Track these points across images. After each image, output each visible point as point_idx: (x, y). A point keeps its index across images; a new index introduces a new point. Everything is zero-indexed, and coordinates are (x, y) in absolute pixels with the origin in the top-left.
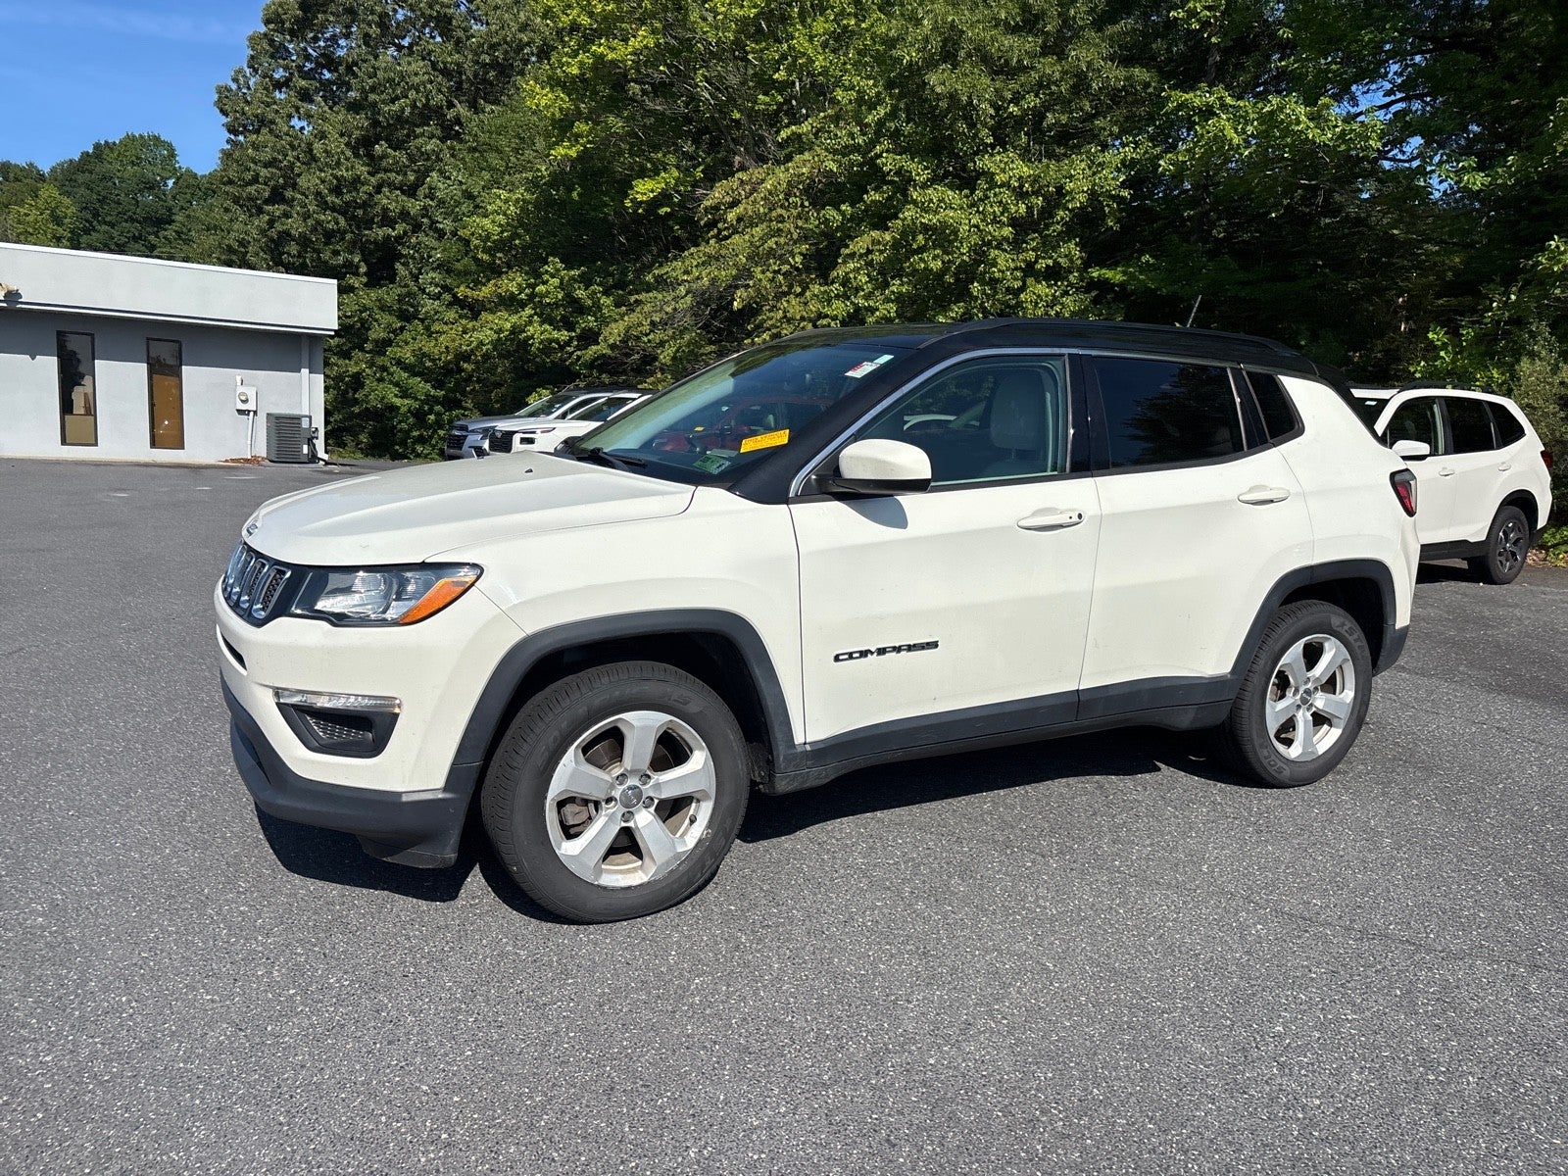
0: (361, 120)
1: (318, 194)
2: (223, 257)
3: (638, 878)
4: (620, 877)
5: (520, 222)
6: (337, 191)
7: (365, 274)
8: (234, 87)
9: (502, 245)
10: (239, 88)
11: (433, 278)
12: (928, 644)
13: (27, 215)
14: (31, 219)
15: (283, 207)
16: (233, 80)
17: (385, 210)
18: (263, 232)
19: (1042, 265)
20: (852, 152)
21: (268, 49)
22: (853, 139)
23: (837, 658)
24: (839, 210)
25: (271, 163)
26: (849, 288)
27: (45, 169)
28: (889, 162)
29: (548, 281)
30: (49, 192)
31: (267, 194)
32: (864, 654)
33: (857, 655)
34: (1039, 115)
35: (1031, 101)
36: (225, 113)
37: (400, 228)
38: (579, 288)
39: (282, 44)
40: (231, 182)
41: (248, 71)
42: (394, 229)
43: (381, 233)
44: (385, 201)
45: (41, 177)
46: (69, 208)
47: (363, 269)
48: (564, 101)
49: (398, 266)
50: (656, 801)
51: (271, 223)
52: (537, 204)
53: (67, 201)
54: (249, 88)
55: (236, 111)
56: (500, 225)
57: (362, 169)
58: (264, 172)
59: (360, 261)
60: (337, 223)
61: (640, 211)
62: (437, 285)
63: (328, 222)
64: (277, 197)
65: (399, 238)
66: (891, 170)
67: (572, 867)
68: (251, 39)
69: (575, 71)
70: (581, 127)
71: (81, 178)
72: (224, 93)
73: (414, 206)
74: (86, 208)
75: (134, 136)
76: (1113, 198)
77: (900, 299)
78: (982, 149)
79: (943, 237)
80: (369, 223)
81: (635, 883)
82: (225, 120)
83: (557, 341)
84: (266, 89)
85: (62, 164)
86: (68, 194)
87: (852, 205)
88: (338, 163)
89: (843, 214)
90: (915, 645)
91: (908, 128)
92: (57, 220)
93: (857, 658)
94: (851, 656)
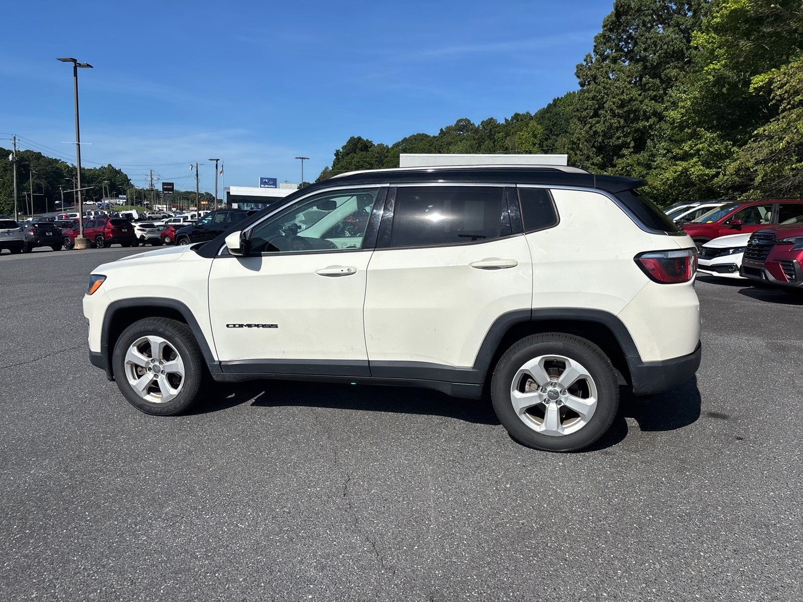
0: (639, 66)
1: (611, 110)
2: (569, 147)
5: (693, 110)
6: (621, 106)
7: (633, 147)
8: (585, 63)
10: (587, 64)
11: (663, 146)
13: (523, 135)
14: (524, 137)
15: (597, 119)
16: (584, 60)
17: (645, 112)
18: (587, 132)
21: (603, 40)
25: (593, 99)
27: (533, 114)
30: (533, 123)
31: (591, 114)
36: (578, 77)
37: (651, 121)
39: (609, 36)
40: (578, 110)
41: (593, 54)
42: (648, 122)
43: (641, 124)
44: (644, 107)
45: (531, 118)
46: (540, 129)
47: (632, 144)
48: (716, 38)
49: (649, 141)
51: (590, 128)
52: (703, 98)
53: (539, 127)
54: (592, 62)
55: (584, 75)
56: (682, 114)
57: (635, 93)
58: (590, 103)
59: (631, 141)
60: (619, 123)
61: (761, 93)
62: (665, 149)
63: (615, 124)
64: (596, 114)
65: (650, 127)
68: (596, 37)
69: (719, 20)
70: (720, 51)
71: (547, 115)
72: (580, 68)
73: (660, 107)
74: (547, 129)
80: (636, 119)
82: (579, 80)
83: (707, 175)
84: (599, 61)
85: (540, 111)
86: (540, 124)
88: (623, 92)
92: (535, 136)
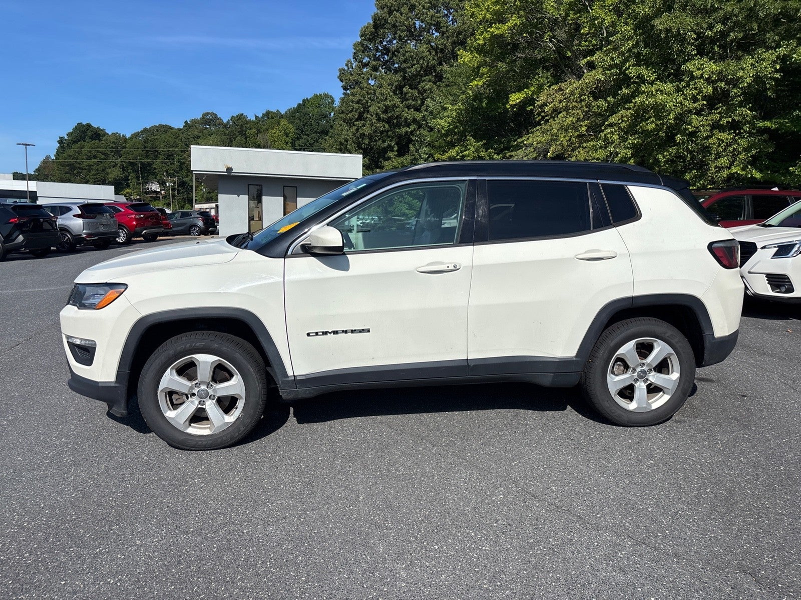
0: (398, 77)
1: (377, 114)
2: (338, 147)
3: (206, 432)
4: (198, 430)
5: (459, 120)
6: (385, 112)
7: (397, 151)
8: (346, 68)
9: (449, 132)
10: (348, 69)
11: (425, 151)
12: (363, 330)
13: (275, 133)
14: (276, 135)
15: (362, 122)
16: (346, 65)
17: (406, 119)
18: (354, 134)
19: (724, 121)
20: (613, 68)
21: (361, 49)
22: (613, 61)
23: (308, 335)
24: (606, 100)
25: (358, 102)
26: (607, 143)
27: (283, 112)
28: (633, 72)
29: (470, 149)
30: (283, 122)
31: (357, 116)
32: (325, 333)
33: (321, 334)
34: (724, 34)
35: (719, 27)
36: (342, 81)
37: (413, 127)
38: (482, 151)
39: (367, 46)
40: (343, 112)
41: (353, 60)
42: (410, 128)
43: (404, 130)
44: (406, 115)
45: (282, 116)
46: (292, 129)
47: (396, 148)
48: (478, 58)
49: (411, 146)
50: (216, 397)
51: (357, 130)
52: (466, 110)
53: (291, 126)
54: (352, 68)
55: (347, 80)
56: (449, 123)
57: (397, 101)
58: (356, 106)
59: (394, 145)
60: (384, 127)
61: (515, 109)
62: (427, 154)
63: (380, 127)
64: (360, 118)
65: (412, 132)
66: (634, 76)
67: (172, 423)
68: (355, 45)
69: (481, 42)
70: (484, 70)
71: (298, 115)
72: (342, 72)
73: (419, 116)
74: (298, 128)
75: (317, 95)
76: (771, 78)
77: (634, 147)
78: (691, 58)
79: (659, 111)
80: (399, 125)
81: (205, 434)
82: (342, 84)
84: (359, 68)
85: (289, 110)
86: (291, 123)
87: (614, 97)
88: (386, 99)
89: (608, 102)
90: (355, 330)
91: (645, 51)
92: (287, 135)
93: (320, 335)
94: (317, 334)
